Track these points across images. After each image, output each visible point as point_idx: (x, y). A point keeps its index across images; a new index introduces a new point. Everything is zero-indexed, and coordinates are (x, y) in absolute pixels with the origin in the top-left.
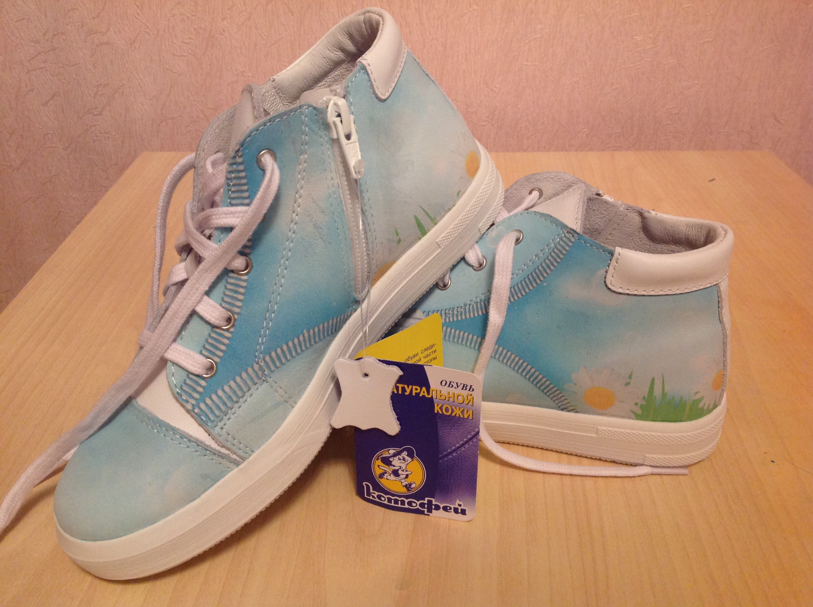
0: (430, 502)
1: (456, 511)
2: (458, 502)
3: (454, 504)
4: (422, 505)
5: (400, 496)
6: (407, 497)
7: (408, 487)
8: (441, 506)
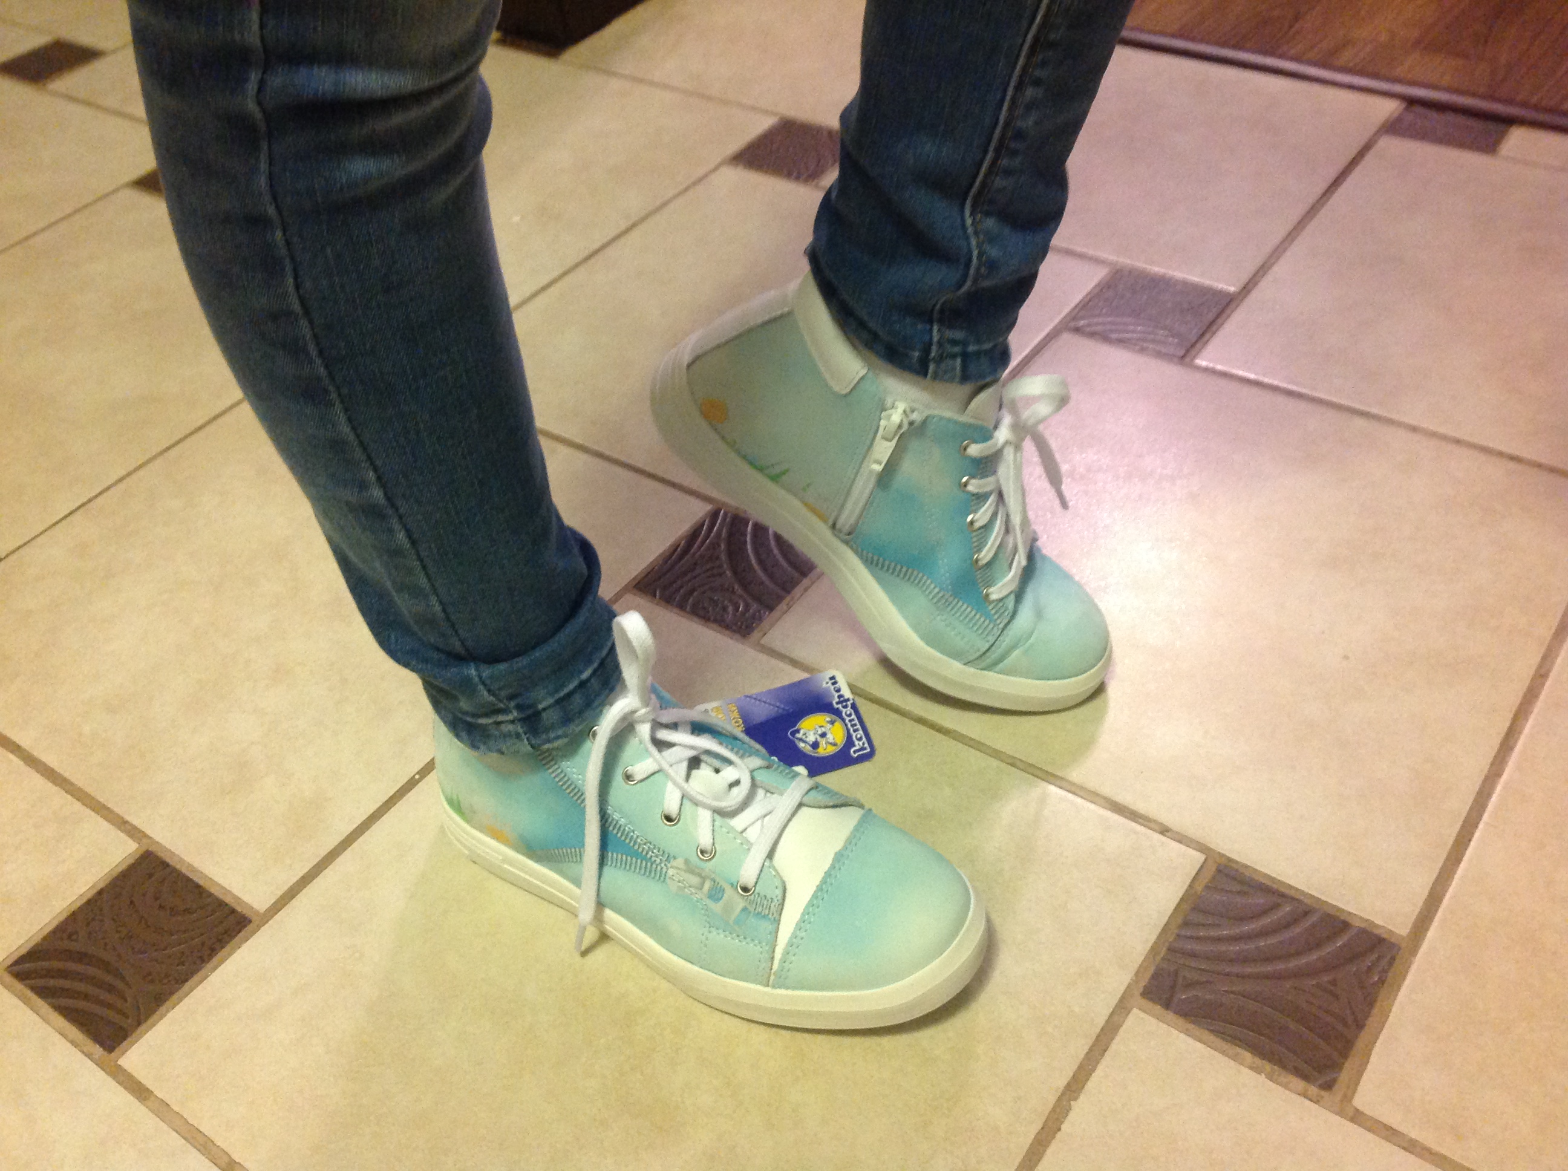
0: (838, 703)
1: (834, 683)
2: (824, 685)
3: (829, 687)
4: (845, 707)
5: (846, 725)
6: (843, 720)
7: (832, 723)
8: (836, 695)
